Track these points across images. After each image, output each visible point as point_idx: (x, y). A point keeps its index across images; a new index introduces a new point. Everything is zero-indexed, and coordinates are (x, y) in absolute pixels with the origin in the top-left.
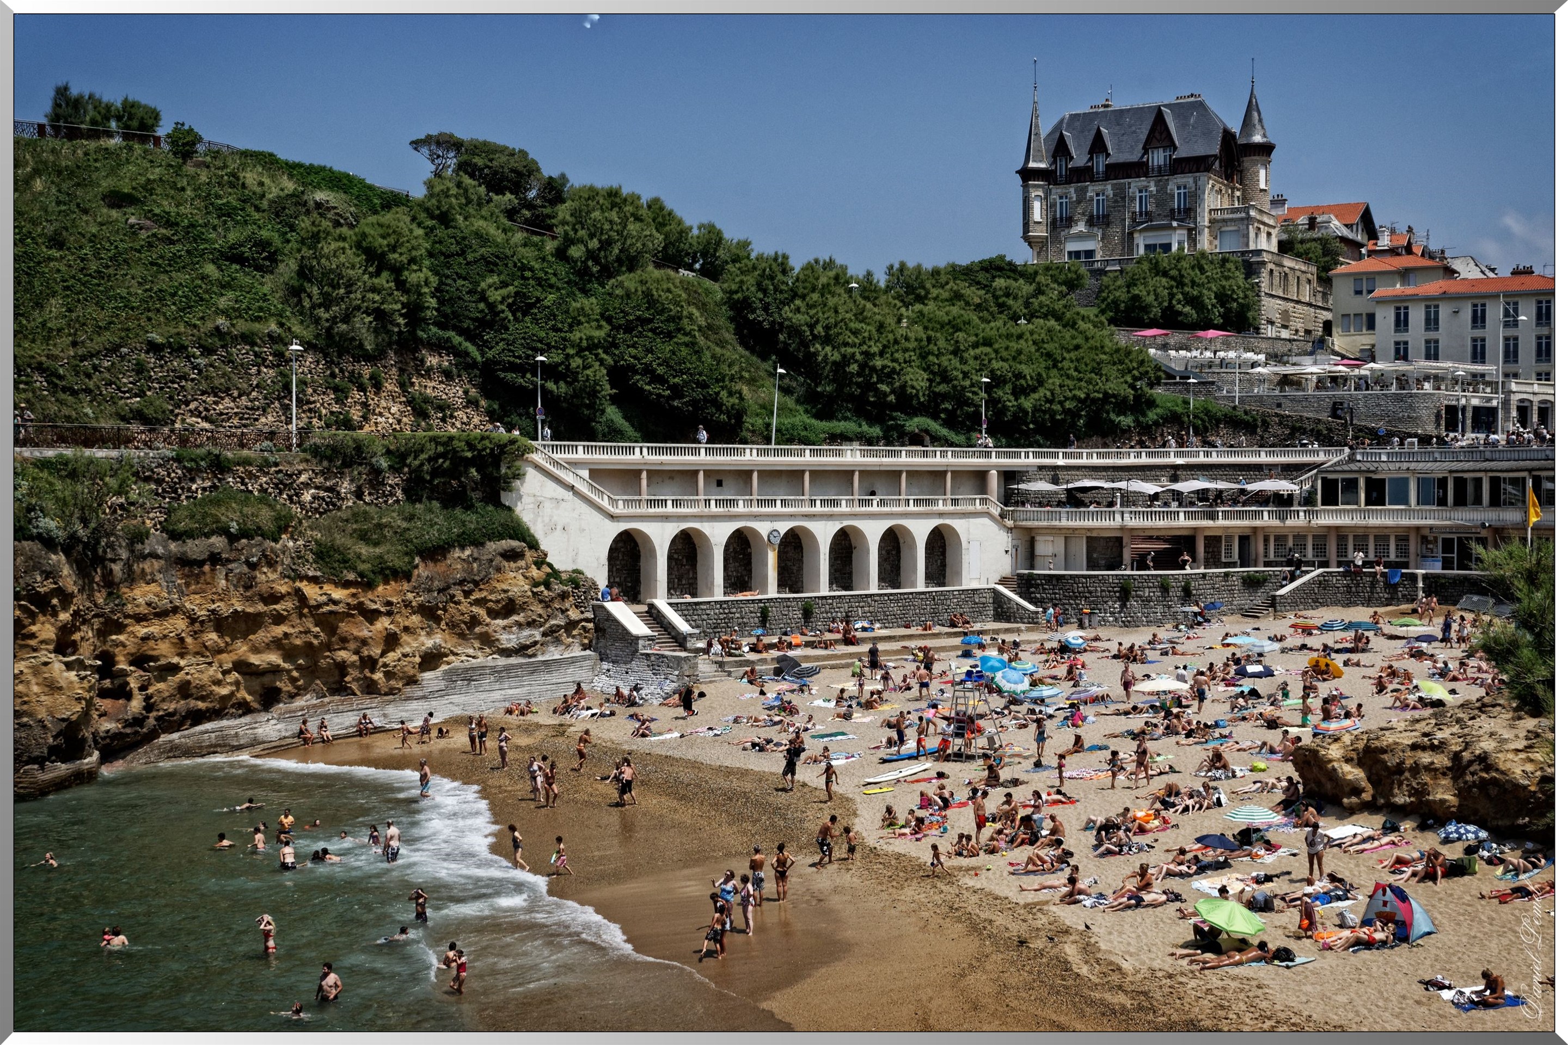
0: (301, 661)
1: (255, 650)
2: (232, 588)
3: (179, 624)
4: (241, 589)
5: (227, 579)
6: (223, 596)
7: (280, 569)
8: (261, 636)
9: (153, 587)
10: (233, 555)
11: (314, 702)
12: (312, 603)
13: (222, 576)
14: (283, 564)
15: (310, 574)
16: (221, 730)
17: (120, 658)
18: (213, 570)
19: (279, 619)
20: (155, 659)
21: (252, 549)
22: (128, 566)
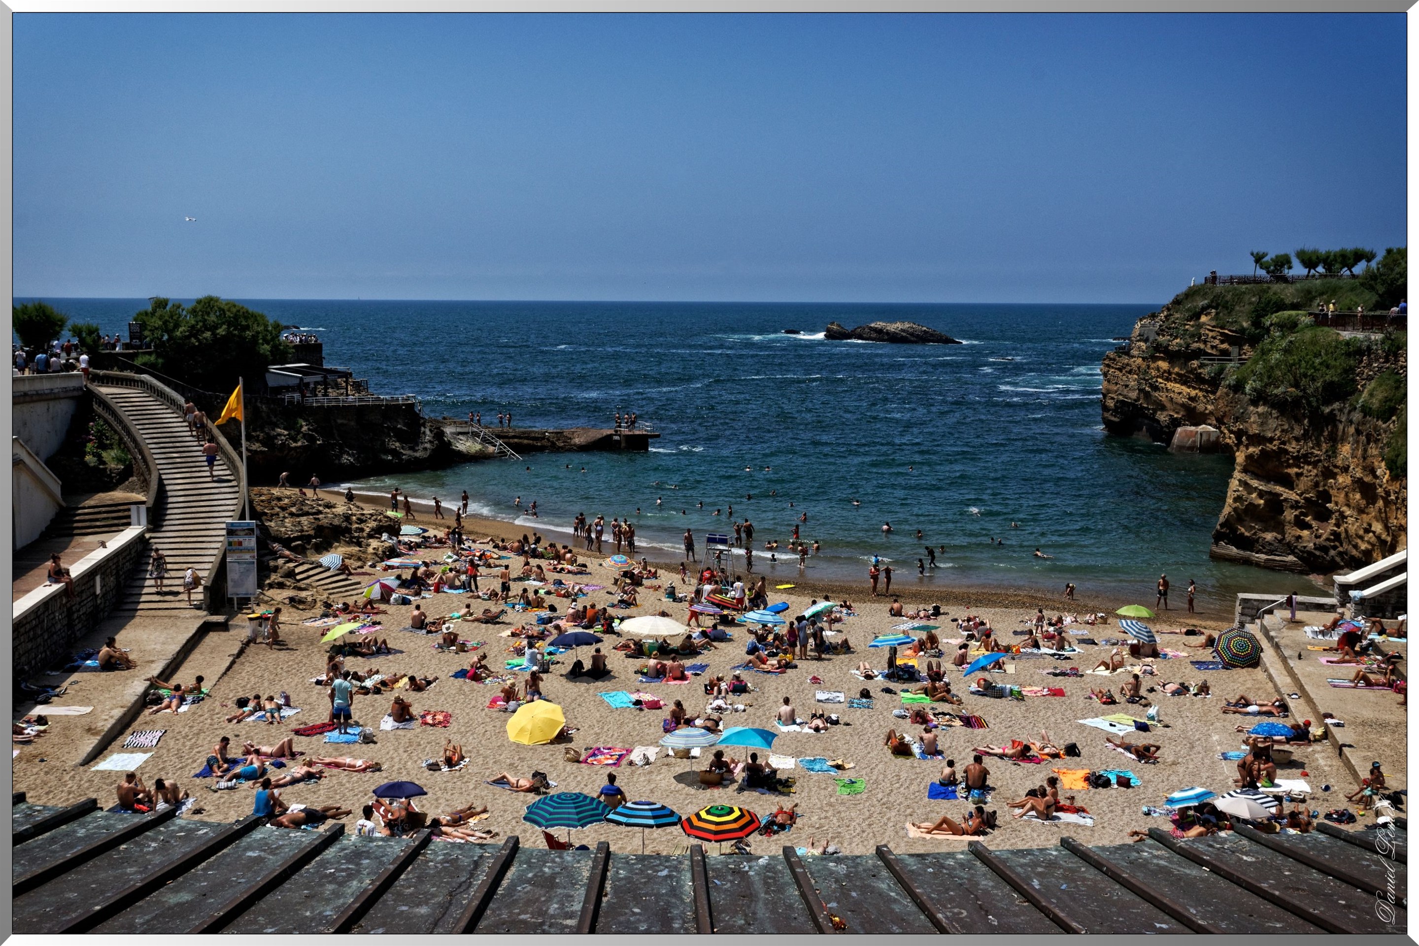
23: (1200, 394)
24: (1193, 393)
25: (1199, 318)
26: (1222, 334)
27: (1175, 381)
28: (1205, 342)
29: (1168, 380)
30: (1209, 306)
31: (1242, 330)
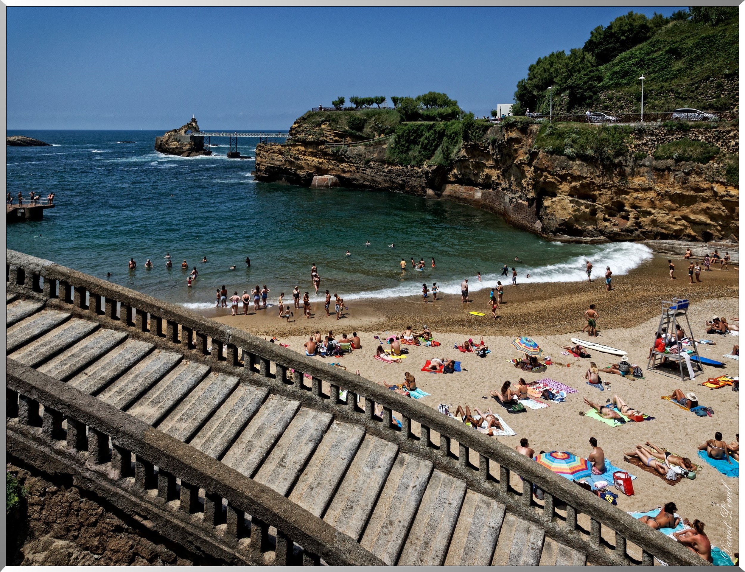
0: (720, 222)
1: (694, 213)
2: (676, 182)
3: (652, 195)
4: (681, 184)
5: (674, 178)
6: (672, 185)
7: (704, 177)
8: (695, 206)
9: (643, 178)
10: (677, 168)
11: (730, 244)
12: (719, 194)
13: (672, 177)
14: (706, 174)
15: (721, 180)
16: (673, 244)
17: (626, 205)
18: (669, 174)
19: (705, 200)
20: (640, 207)
21: (686, 166)
22: (633, 169)
23: (325, 161)
24: (321, 161)
25: (320, 126)
26: (335, 133)
27: (309, 155)
28: (326, 137)
29: (304, 155)
30: (325, 121)
31: (346, 131)
